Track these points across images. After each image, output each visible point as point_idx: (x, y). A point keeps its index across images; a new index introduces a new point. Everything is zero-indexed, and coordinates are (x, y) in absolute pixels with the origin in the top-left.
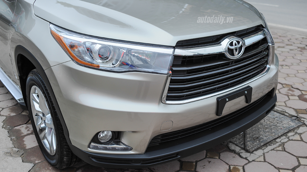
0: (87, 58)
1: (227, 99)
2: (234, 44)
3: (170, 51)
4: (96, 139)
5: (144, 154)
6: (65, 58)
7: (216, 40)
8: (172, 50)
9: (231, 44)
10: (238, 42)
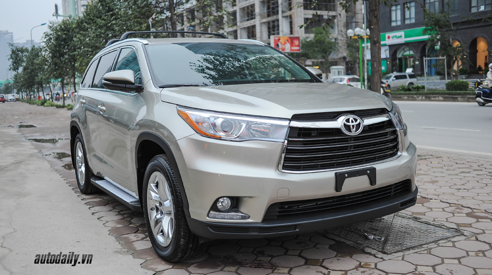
0: (212, 132)
1: (346, 175)
2: (350, 121)
3: (286, 123)
4: (214, 207)
5: (261, 222)
6: (190, 132)
7: (334, 116)
8: (288, 122)
9: (348, 120)
10: (356, 120)
